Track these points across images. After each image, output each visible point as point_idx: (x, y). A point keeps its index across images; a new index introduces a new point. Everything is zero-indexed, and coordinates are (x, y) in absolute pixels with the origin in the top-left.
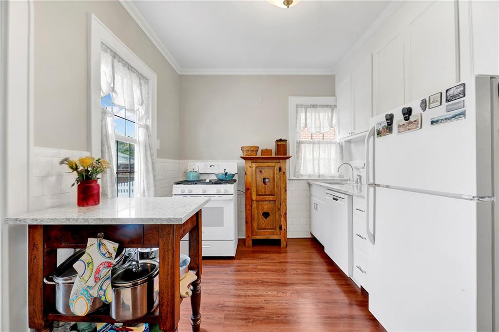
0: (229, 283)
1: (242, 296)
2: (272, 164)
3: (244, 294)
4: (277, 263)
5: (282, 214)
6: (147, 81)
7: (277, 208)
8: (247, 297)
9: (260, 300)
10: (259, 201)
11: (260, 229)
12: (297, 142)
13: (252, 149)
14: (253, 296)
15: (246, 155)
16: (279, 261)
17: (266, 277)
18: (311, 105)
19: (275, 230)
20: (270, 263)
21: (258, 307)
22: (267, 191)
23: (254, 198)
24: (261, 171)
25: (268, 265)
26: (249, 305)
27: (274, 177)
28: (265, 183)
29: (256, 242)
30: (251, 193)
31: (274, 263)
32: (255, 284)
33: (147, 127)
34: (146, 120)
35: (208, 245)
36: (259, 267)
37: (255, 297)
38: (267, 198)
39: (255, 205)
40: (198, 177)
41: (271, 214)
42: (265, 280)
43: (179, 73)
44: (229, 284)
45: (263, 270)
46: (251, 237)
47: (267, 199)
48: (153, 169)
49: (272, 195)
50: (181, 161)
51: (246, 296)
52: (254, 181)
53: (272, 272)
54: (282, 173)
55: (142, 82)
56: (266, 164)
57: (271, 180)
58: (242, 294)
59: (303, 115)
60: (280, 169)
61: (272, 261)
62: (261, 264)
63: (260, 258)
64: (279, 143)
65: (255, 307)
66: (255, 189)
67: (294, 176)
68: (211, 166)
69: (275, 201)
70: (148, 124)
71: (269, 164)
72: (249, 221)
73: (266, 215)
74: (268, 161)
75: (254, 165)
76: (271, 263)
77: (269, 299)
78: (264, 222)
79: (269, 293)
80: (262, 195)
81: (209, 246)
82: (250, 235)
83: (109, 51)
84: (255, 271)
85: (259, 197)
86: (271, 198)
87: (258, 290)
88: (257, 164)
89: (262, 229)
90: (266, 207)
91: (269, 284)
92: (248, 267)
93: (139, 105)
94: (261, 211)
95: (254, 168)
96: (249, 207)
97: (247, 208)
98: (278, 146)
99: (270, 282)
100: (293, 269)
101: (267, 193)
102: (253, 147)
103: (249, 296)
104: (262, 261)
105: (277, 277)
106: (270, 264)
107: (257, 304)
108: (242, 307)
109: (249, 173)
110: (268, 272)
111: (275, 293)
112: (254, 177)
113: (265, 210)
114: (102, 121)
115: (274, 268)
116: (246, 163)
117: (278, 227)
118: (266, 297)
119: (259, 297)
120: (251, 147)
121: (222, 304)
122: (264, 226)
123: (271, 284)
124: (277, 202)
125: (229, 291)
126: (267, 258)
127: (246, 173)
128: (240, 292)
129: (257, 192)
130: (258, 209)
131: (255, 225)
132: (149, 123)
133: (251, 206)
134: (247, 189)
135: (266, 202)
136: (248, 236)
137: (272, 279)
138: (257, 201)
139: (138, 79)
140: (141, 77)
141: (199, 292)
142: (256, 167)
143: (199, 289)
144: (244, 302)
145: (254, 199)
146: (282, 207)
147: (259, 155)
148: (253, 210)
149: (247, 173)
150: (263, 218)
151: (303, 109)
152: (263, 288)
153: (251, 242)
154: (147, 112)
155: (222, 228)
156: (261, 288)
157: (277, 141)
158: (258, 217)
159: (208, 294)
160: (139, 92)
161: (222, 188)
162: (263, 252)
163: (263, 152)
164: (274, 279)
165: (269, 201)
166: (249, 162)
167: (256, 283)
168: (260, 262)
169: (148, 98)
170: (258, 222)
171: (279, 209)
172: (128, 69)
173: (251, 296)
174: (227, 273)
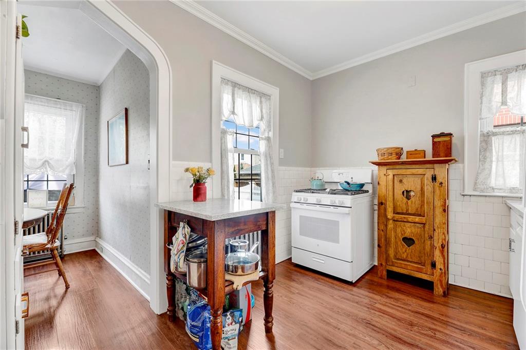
0: (328, 306)
1: (331, 325)
2: (421, 171)
3: (334, 325)
4: (409, 310)
5: (435, 245)
6: (269, 97)
7: (426, 235)
8: (337, 330)
9: (348, 339)
10: (397, 221)
11: (398, 259)
12: (483, 135)
13: (390, 151)
14: (344, 331)
15: (382, 159)
16: (416, 310)
17: (378, 320)
18: (517, 66)
19: (424, 266)
20: (398, 306)
21: (339, 345)
22: (410, 208)
23: (390, 215)
24: (401, 181)
25: (393, 308)
26: (332, 338)
27: (422, 190)
28: (408, 198)
29: (392, 275)
30: (385, 210)
31: (405, 309)
32: (357, 321)
33: (268, 139)
34: (268, 133)
35: (323, 260)
36: (377, 305)
37: (345, 334)
38: (411, 218)
39: (391, 225)
40: (322, 185)
41: (416, 242)
42: (374, 323)
43: (311, 79)
44: (326, 308)
45: (380, 311)
46: (386, 267)
47: (410, 220)
48: (272, 177)
49: (420, 215)
50: (312, 169)
51: (336, 328)
52: (391, 193)
53: (392, 319)
54: (437, 184)
55: (263, 99)
56: (409, 172)
57: (419, 194)
58: (332, 324)
59: (498, 89)
60: (434, 178)
61: (402, 306)
62: (384, 303)
63: (388, 296)
64: (436, 140)
65: (337, 343)
66: (391, 204)
67: (475, 190)
68: (339, 174)
69: (424, 224)
70: (270, 136)
71: (414, 171)
72: (383, 245)
73: (409, 241)
74: (414, 166)
75: (391, 173)
76: (400, 307)
77: (360, 345)
78: (404, 250)
79: (367, 338)
80: (402, 214)
81: (323, 262)
82: (384, 264)
83: (230, 83)
84: (368, 308)
85: (397, 216)
86: (417, 219)
87: (355, 328)
88: (395, 172)
89: (402, 260)
90: (409, 230)
91: (375, 329)
92: (362, 300)
93: (258, 120)
94: (400, 235)
95: (391, 177)
96: (382, 227)
97: (380, 229)
98: (434, 144)
99: (379, 328)
100: (430, 329)
101: (410, 212)
102: (392, 148)
103: (339, 329)
104: (388, 300)
105: (393, 327)
106: (397, 308)
107: (342, 341)
108: (322, 336)
109: (383, 183)
110: (387, 316)
111: (375, 342)
112: (391, 188)
113: (407, 235)
114: (221, 139)
115: (398, 314)
116: (379, 170)
117: (428, 263)
118: (358, 340)
119: (350, 337)
120: (388, 149)
121: (306, 323)
122: (404, 256)
123: (379, 330)
124: (427, 226)
125: (323, 315)
126: (397, 300)
127: (379, 183)
128: (332, 321)
129: (394, 208)
130: (395, 232)
131: (391, 252)
132: (271, 134)
133: (386, 226)
134: (381, 204)
135: (410, 224)
136: (381, 264)
137: (384, 325)
138: (394, 220)
139: (259, 98)
140: (262, 95)
141: (270, 296)
142: (394, 175)
143: (270, 292)
144: (328, 332)
145: (389, 217)
146: (436, 234)
147: (404, 158)
148: (388, 232)
149: (381, 183)
150: (403, 245)
151: (499, 78)
152: (364, 331)
153: (385, 273)
154: (269, 126)
155: (338, 244)
156: (361, 328)
157: (434, 137)
158: (396, 242)
159: (300, 307)
160: (259, 110)
161: (347, 199)
162: (398, 291)
163: (409, 153)
164: (387, 327)
165: (415, 223)
166: (384, 169)
167: (360, 320)
168: (384, 300)
169: (270, 112)
170: (396, 248)
171: (431, 237)
172: (248, 92)
173: (341, 330)
174: (332, 296)
